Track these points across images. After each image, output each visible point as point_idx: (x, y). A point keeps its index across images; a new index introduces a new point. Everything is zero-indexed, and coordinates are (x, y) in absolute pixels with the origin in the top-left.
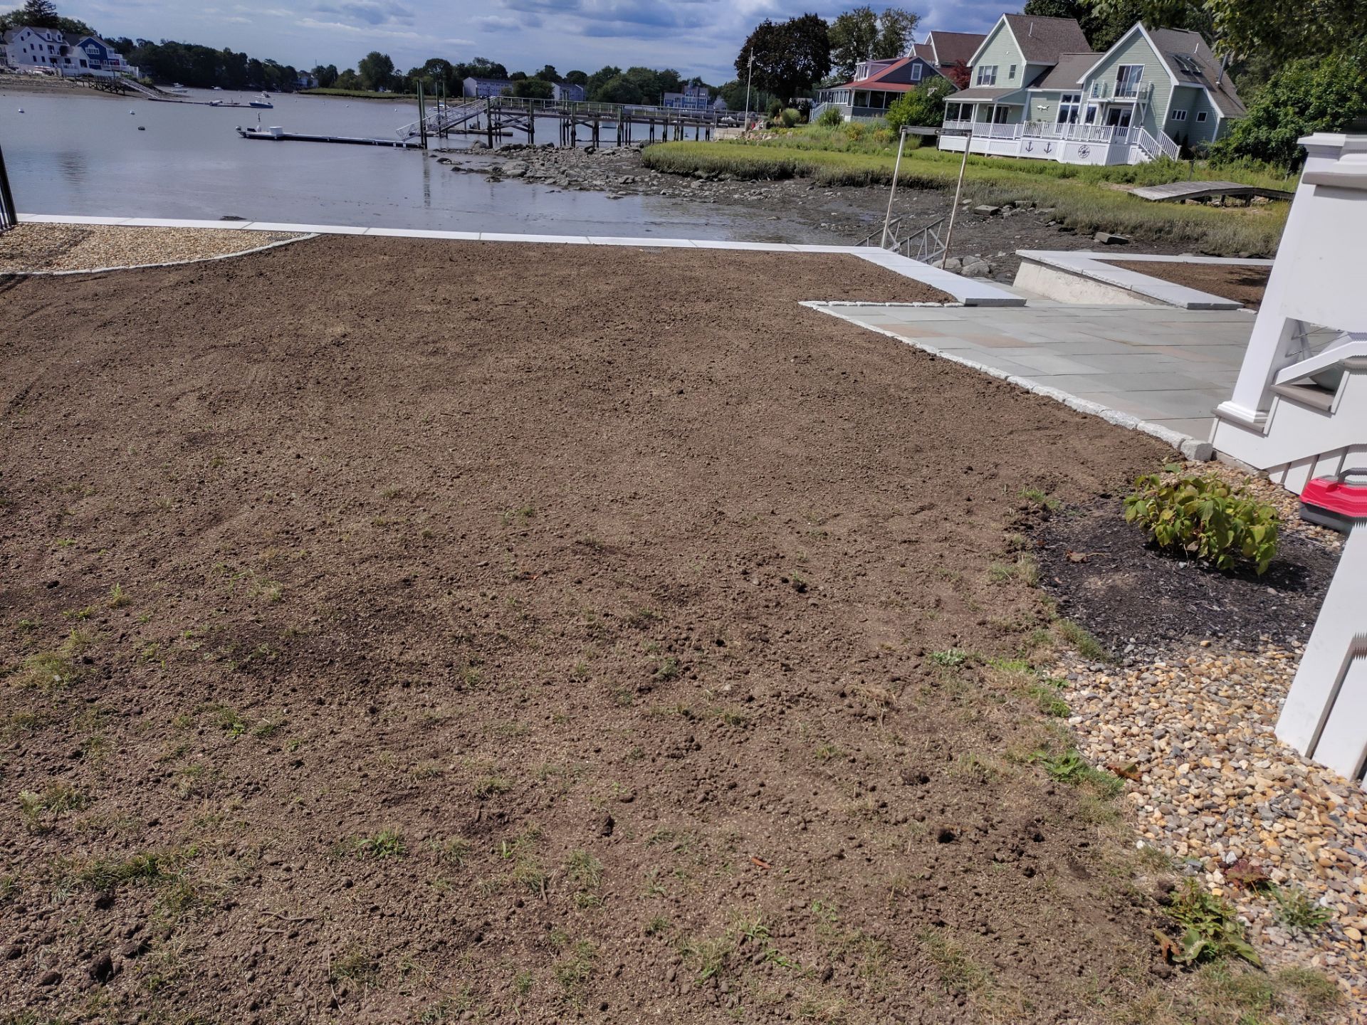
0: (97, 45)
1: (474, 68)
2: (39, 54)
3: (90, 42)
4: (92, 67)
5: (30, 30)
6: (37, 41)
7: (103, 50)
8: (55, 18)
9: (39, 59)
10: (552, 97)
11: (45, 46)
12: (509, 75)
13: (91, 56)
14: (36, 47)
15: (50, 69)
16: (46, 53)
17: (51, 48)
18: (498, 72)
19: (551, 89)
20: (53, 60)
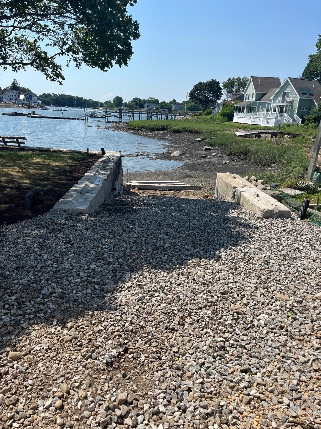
0: (30, 95)
1: (148, 100)
2: (12, 97)
3: (28, 94)
4: (27, 101)
5: (11, 91)
6: (12, 94)
7: (31, 96)
8: (19, 87)
9: (12, 99)
10: (172, 109)
12: (160, 102)
13: (27, 98)
14: (11, 96)
15: (14, 102)
16: (14, 97)
17: (15, 96)
18: (157, 101)
19: (172, 106)
20: (16, 99)
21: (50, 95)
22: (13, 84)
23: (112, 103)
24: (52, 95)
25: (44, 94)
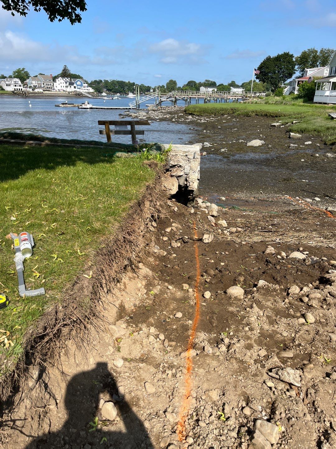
2: (62, 85)
3: (79, 81)
4: (78, 88)
5: (61, 79)
6: (62, 81)
7: (82, 83)
8: (69, 73)
9: (62, 87)
11: (64, 83)
12: (217, 85)
16: (65, 85)
17: (66, 83)
18: (214, 84)
19: (230, 89)
21: (101, 81)
22: (63, 70)
23: (165, 87)
24: (103, 81)
25: (95, 81)
